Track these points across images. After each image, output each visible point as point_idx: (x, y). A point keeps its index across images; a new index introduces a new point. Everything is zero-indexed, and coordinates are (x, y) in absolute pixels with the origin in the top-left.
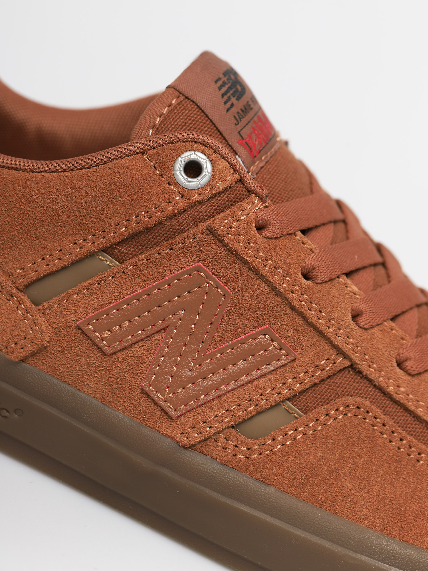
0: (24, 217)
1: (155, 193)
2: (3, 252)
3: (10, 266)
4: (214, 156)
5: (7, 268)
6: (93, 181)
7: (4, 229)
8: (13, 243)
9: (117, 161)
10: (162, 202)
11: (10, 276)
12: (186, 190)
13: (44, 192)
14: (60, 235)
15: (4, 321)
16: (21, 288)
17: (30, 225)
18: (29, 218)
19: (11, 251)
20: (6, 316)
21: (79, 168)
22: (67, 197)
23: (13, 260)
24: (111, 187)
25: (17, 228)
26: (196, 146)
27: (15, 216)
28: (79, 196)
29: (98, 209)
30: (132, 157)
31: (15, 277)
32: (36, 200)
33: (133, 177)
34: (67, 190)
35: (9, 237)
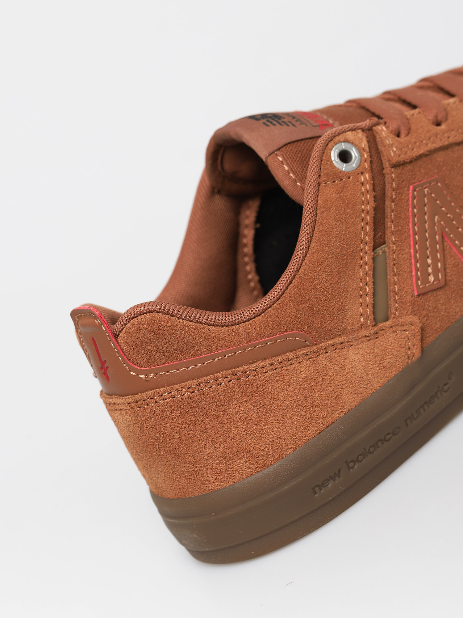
0: (330, 292)
1: (353, 190)
2: (345, 323)
3: (356, 323)
4: (341, 138)
5: (356, 326)
6: (327, 229)
7: (330, 313)
8: (342, 312)
9: (319, 205)
10: (361, 189)
11: (362, 327)
12: (359, 168)
13: (320, 268)
14: (352, 274)
15: (392, 347)
16: (374, 323)
17: (336, 291)
18: (331, 289)
19: (347, 316)
20: (389, 344)
21: (312, 235)
22: (330, 253)
23: (353, 318)
24: (337, 218)
25: (334, 303)
26: (329, 146)
27: (325, 299)
28: (334, 244)
29: (348, 236)
30: (320, 194)
31: (364, 323)
32: (322, 277)
33: (336, 200)
34: (326, 250)
35: (337, 313)
